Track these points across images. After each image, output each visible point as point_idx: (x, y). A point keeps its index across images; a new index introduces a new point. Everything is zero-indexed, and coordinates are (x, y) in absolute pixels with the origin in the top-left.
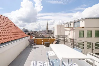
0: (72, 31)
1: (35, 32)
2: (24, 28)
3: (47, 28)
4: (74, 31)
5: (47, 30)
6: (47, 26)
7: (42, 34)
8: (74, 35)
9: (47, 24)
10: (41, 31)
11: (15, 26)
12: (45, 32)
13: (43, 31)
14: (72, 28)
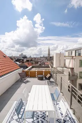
0: (73, 60)
1: (35, 58)
2: (22, 54)
3: (49, 54)
4: (74, 60)
5: (49, 57)
6: (49, 52)
7: (43, 60)
8: (74, 64)
9: (49, 50)
10: (42, 57)
11: (5, 57)
12: (46, 58)
13: (44, 57)
14: (73, 57)
